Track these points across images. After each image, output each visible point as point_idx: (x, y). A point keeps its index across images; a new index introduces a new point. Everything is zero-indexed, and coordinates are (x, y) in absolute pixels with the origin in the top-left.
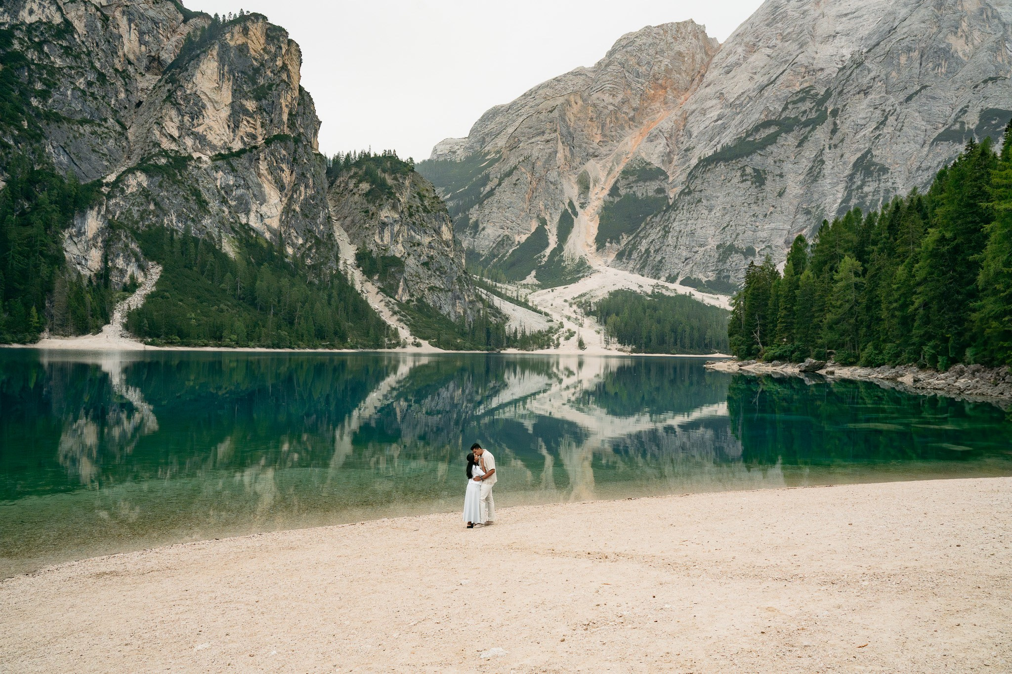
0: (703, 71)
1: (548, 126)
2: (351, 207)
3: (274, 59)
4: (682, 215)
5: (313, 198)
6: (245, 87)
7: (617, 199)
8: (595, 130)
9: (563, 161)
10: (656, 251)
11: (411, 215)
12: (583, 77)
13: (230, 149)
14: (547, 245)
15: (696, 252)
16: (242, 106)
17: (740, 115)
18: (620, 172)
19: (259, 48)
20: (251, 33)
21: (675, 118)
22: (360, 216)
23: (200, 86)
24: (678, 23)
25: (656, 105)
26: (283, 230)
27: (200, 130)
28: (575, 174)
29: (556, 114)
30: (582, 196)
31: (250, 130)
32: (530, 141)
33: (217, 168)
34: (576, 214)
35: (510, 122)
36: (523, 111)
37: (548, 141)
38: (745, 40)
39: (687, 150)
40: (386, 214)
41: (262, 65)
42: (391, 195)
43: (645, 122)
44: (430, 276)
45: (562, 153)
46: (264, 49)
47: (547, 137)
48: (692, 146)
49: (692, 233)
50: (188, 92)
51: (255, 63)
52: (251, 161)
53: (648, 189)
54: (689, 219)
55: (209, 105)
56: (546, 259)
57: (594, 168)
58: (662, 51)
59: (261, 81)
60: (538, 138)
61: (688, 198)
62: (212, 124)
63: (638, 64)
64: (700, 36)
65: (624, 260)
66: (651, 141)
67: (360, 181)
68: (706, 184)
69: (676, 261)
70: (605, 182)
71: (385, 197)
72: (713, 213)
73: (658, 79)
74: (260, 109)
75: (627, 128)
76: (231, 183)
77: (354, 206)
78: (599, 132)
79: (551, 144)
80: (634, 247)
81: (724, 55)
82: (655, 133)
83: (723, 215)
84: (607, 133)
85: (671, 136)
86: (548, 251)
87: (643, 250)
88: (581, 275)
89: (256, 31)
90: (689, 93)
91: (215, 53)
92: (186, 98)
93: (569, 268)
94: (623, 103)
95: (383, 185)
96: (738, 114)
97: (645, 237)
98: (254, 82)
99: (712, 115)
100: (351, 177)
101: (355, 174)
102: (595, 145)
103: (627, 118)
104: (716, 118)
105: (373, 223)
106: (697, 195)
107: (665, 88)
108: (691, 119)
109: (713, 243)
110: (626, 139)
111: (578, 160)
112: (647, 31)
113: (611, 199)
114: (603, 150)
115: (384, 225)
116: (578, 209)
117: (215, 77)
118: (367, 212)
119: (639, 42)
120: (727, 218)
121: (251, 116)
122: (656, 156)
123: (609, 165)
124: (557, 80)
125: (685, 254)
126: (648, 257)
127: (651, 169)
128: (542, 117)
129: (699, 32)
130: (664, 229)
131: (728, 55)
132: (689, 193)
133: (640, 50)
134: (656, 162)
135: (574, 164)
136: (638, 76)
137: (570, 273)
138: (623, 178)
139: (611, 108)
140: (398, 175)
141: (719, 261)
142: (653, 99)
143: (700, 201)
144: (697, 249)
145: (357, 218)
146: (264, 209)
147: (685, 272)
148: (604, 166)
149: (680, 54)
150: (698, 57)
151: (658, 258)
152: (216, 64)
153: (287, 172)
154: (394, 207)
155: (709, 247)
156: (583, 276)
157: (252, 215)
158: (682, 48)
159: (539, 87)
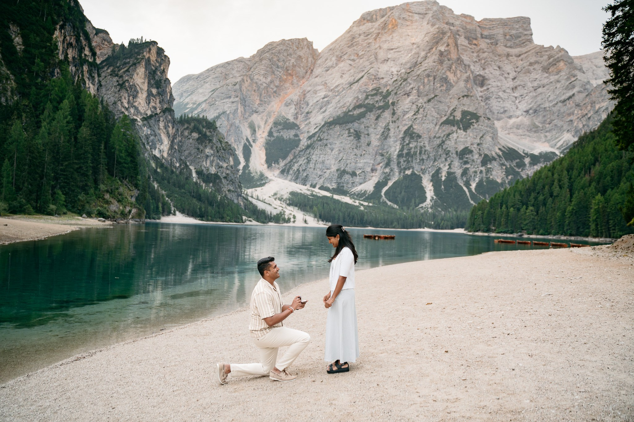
0: (312, 68)
1: (233, 93)
2: (187, 146)
3: (160, 66)
4: (317, 152)
5: (181, 142)
6: (152, 81)
7: (272, 139)
8: (256, 97)
9: (240, 114)
10: (304, 170)
11: (218, 152)
12: (243, 63)
13: (147, 114)
14: (240, 163)
15: (325, 172)
16: (151, 92)
17: (338, 97)
18: (272, 123)
19: (154, 59)
20: (152, 51)
21: (299, 94)
22: (194, 151)
23: (136, 80)
24: (299, 39)
25: (287, 85)
26: (169, 158)
27: (136, 104)
28: (246, 122)
29: (237, 87)
30: (253, 136)
31: (153, 104)
32: (223, 101)
33: (144, 125)
34: (251, 146)
35: (200, 86)
36: (208, 80)
37: (233, 102)
38: (336, 53)
39: (308, 113)
40: (208, 151)
41: (156, 69)
42: (210, 141)
43: (282, 94)
44: (228, 184)
45: (240, 109)
46: (156, 60)
47: (232, 100)
48: (310, 111)
49: (323, 162)
50: (131, 84)
51: (153, 68)
52: (155, 121)
53: (288, 134)
54: (320, 154)
55: (140, 92)
56: (241, 172)
57: (256, 119)
58: (291, 55)
59: (156, 78)
60: (227, 100)
61: (320, 143)
62: (140, 101)
63: (278, 60)
64: (310, 48)
65: (285, 174)
66: (287, 106)
67: (192, 132)
68: (329, 136)
69: (315, 176)
70: (264, 128)
71: (207, 142)
72: (333, 152)
73: (288, 70)
74: (159, 94)
75: (272, 97)
76: (149, 133)
77: (189, 145)
78: (258, 98)
79: (235, 104)
80: (290, 168)
81: (324, 60)
82: (289, 101)
83: (339, 153)
84: (263, 100)
85: (297, 104)
86: (241, 167)
87: (296, 170)
88: (264, 182)
89: (154, 50)
90: (304, 80)
91: (144, 64)
92: (131, 87)
93: (256, 177)
94: (271, 82)
95: (205, 136)
96: (336, 96)
97: (297, 162)
98: (155, 79)
99: (320, 94)
100: (185, 129)
101: (188, 127)
102: (256, 106)
103: (272, 91)
104: (323, 96)
105: (202, 155)
106: (325, 141)
107: (292, 76)
108: (308, 95)
109: (334, 168)
110: (273, 103)
111: (247, 114)
112: (283, 42)
113: (269, 138)
114: (261, 109)
115: (207, 156)
116: (252, 143)
117: (143, 76)
118: (198, 149)
119: (279, 48)
120: (341, 155)
121: (155, 97)
122: (290, 115)
123: (265, 118)
124: (228, 63)
125: (319, 173)
126: (299, 173)
127: (289, 123)
128: (229, 88)
129: (310, 45)
130: (307, 159)
131: (326, 60)
132: (321, 140)
133: (279, 53)
134: (292, 119)
135: (246, 116)
136: (278, 67)
137: (258, 180)
138: (275, 127)
139: (265, 85)
140: (212, 130)
141: (338, 178)
142: (285, 81)
143: (326, 145)
144: (325, 171)
145: (193, 152)
146: (162, 147)
147: (320, 183)
148: (262, 118)
149: (300, 57)
150: (310, 59)
151: (305, 174)
152: (144, 69)
153: (171, 128)
154: (212, 148)
155: (332, 170)
156: (266, 183)
157: (157, 150)
158: (301, 53)
159: (217, 67)
